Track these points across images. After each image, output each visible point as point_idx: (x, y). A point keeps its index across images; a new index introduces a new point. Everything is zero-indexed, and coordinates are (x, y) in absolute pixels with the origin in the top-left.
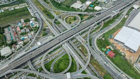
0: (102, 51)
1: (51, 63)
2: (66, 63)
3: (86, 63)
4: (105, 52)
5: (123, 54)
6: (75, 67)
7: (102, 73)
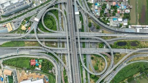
0: (40, 59)
1: (56, 16)
2: (50, 25)
3: (39, 38)
4: (38, 60)
5: (27, 71)
6: (42, 29)
7: (27, 43)
